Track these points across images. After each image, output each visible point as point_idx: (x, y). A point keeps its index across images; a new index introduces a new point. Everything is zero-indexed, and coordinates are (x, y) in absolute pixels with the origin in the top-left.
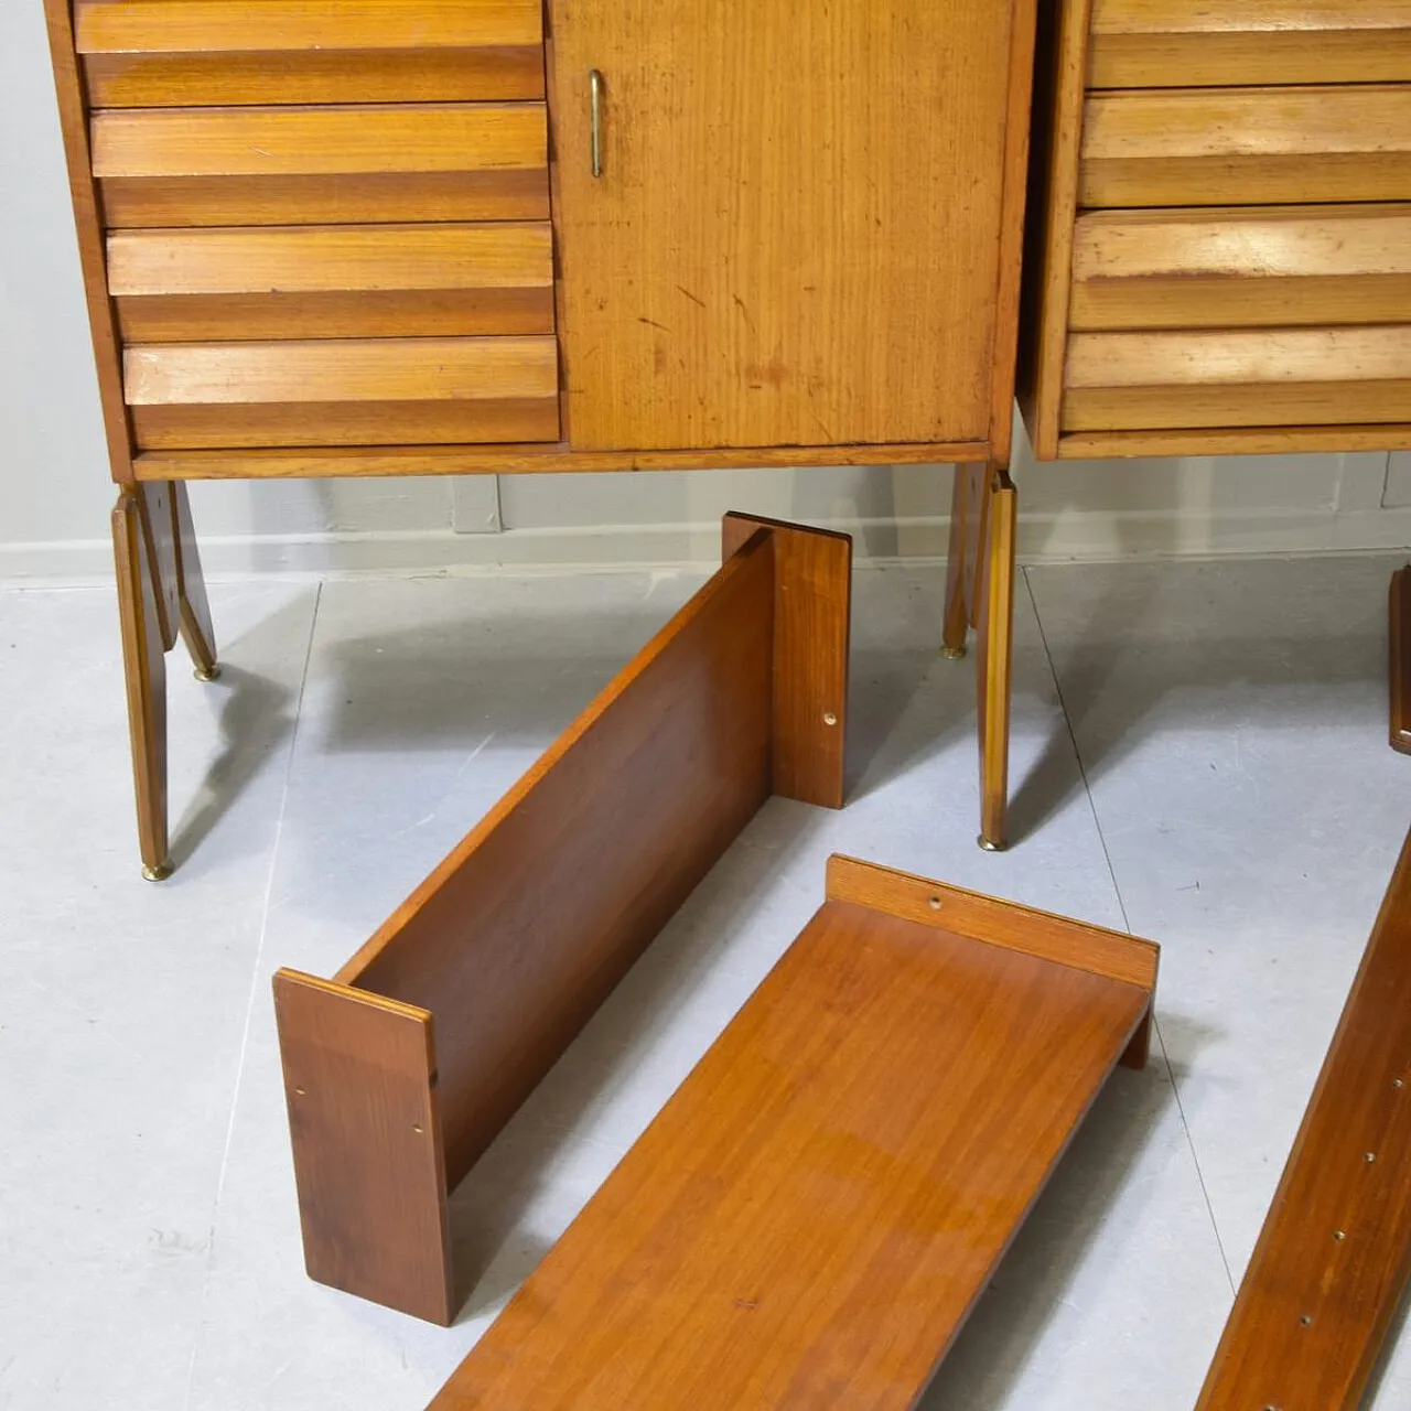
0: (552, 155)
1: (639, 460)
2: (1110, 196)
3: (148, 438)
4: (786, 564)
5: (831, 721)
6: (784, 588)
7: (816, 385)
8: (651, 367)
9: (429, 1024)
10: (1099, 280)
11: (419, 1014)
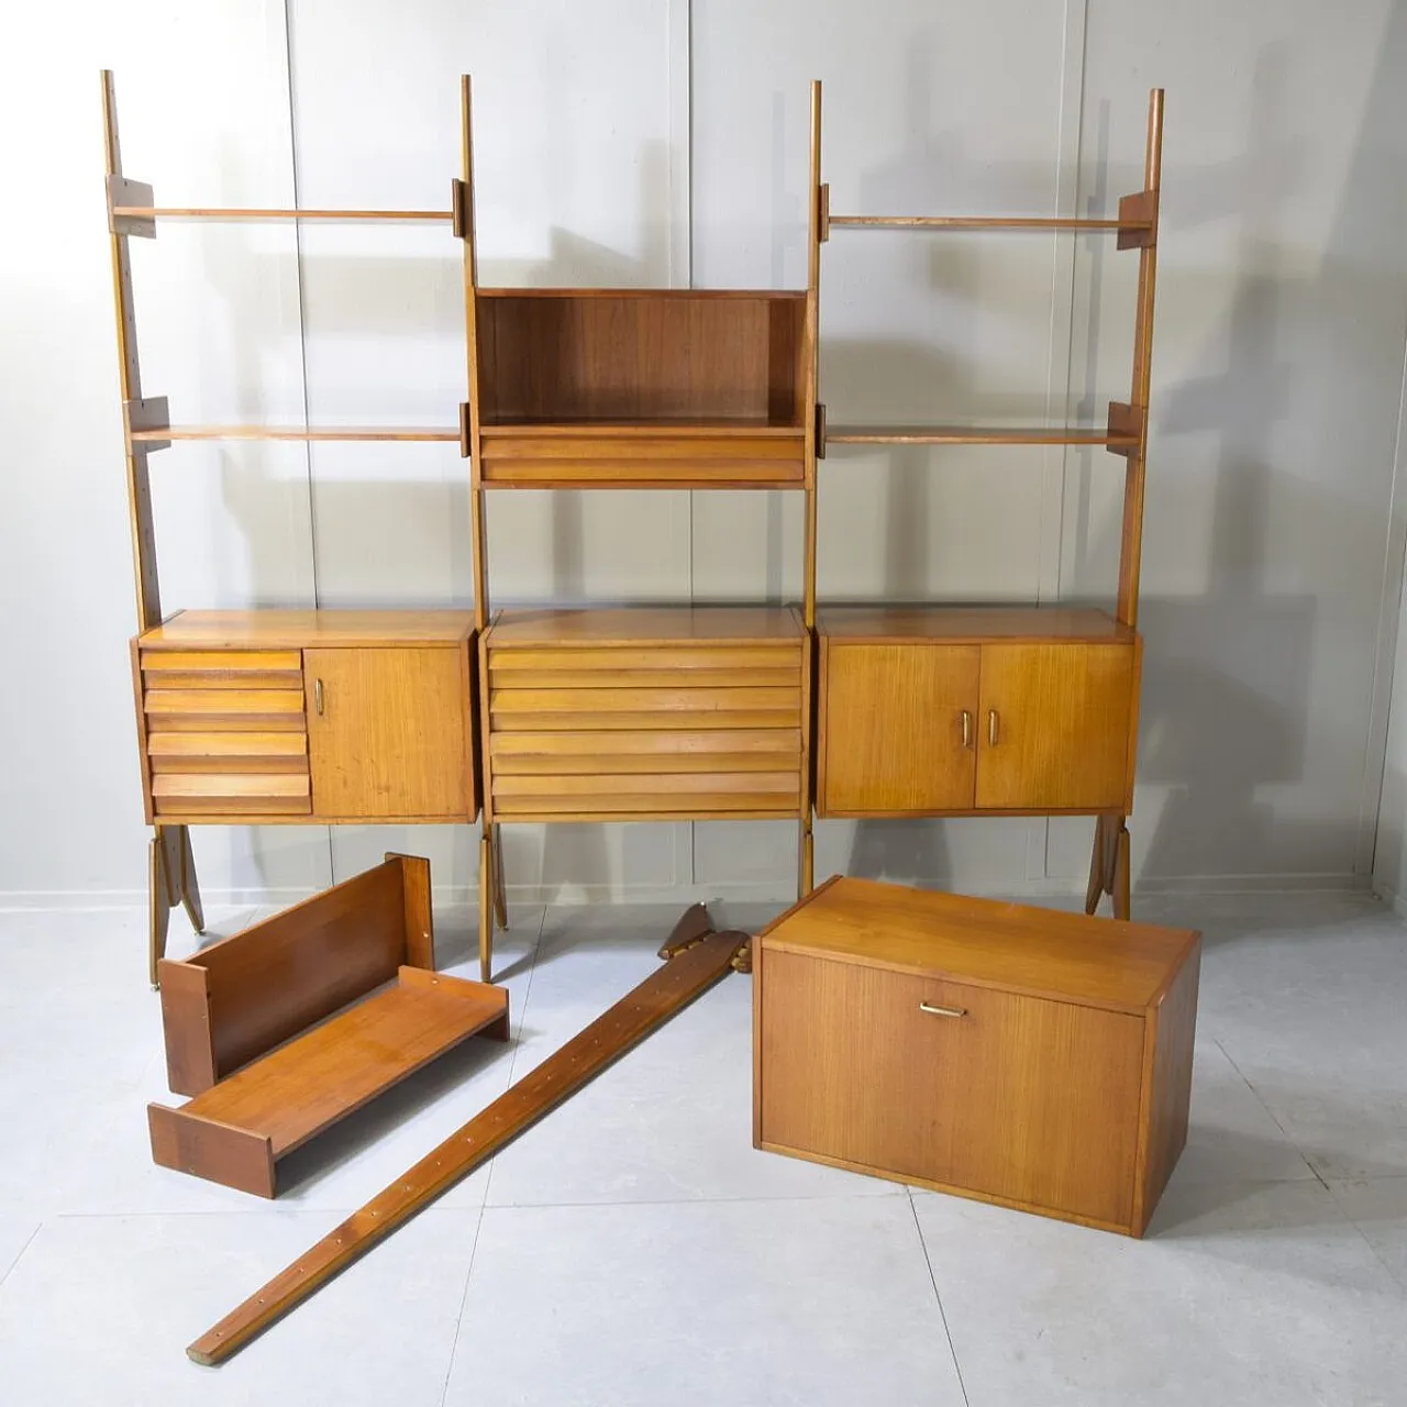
0: (305, 709)
1: (339, 820)
2: (505, 726)
3: (161, 810)
4: (407, 871)
5: (426, 935)
6: (408, 883)
7: (402, 794)
8: (342, 786)
9: (206, 972)
10: (500, 756)
11: (203, 969)
